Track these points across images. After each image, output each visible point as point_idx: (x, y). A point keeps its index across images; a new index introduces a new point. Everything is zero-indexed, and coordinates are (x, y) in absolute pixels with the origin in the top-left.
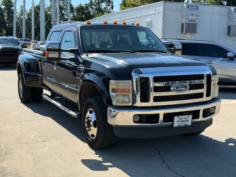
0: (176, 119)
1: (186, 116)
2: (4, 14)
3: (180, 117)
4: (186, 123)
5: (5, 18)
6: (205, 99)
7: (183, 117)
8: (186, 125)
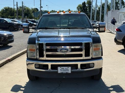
0: (59, 68)
1: (67, 67)
2: (87, 9)
3: (62, 67)
4: (67, 71)
5: (88, 11)
6: (84, 58)
7: (64, 68)
8: (67, 73)
